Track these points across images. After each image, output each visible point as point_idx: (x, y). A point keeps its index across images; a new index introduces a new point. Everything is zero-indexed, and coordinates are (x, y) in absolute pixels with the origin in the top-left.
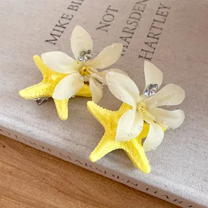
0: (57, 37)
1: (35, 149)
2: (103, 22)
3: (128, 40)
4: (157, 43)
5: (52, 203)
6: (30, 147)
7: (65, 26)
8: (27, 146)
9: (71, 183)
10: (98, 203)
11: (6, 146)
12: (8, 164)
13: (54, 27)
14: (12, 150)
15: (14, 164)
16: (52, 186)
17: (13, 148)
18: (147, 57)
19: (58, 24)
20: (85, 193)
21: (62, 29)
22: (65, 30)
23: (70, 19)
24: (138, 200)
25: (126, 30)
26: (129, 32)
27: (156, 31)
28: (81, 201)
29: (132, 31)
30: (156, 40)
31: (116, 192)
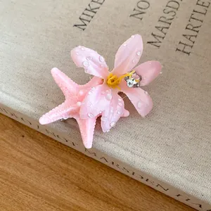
0: (86, 22)
1: (56, 141)
2: (137, 9)
3: (164, 30)
4: (196, 36)
5: (73, 201)
6: (51, 139)
7: (95, 10)
8: (47, 137)
9: (93, 181)
10: (121, 205)
11: (25, 136)
12: (27, 156)
13: (83, 10)
14: (31, 140)
15: (33, 156)
16: (72, 183)
17: (33, 138)
18: (185, 50)
19: (88, 8)
20: (108, 193)
21: (92, 14)
22: (96, 16)
23: (101, 4)
24: (165, 206)
25: (162, 19)
26: (165, 22)
27: (195, 23)
28: (103, 201)
29: (170, 21)
30: (195, 33)
31: (142, 194)
